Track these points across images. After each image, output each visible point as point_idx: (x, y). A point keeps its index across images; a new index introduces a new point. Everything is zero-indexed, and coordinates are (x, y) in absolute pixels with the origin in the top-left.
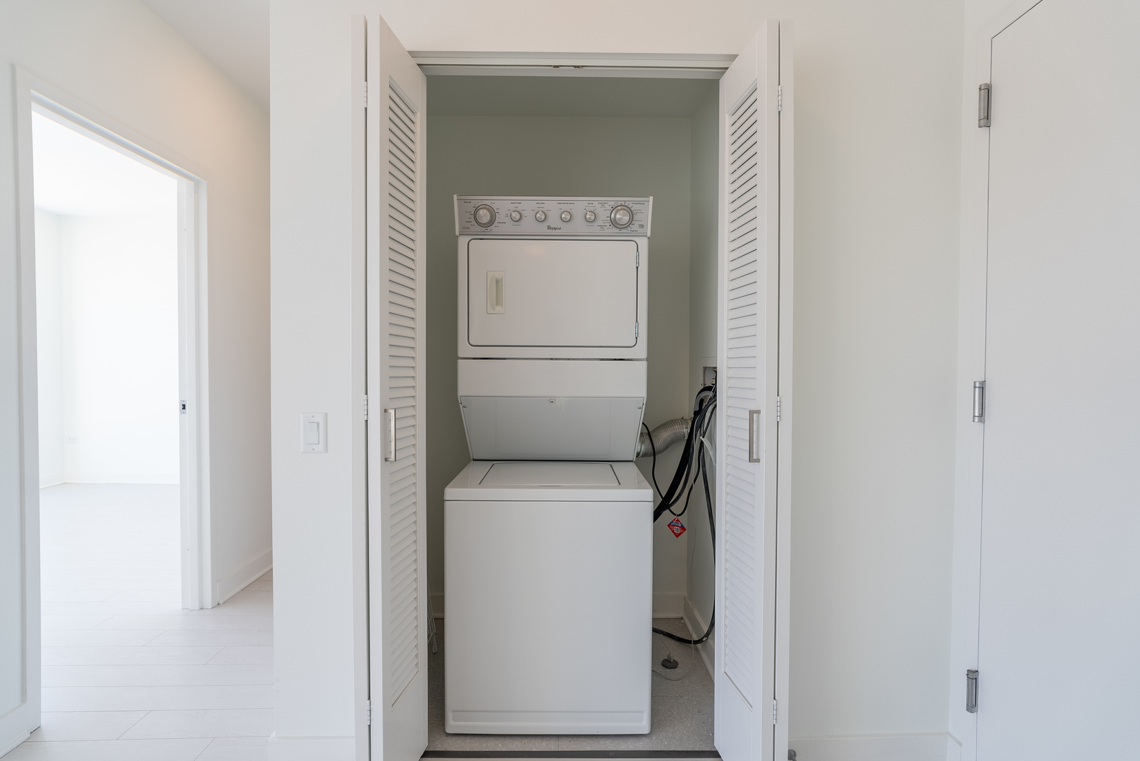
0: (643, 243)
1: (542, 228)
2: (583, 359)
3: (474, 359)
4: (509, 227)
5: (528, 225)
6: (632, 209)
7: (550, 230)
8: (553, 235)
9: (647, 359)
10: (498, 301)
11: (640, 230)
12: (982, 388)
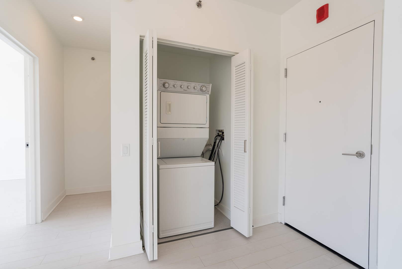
0: (208, 96)
1: (182, 90)
2: (192, 128)
3: (161, 127)
4: (173, 89)
5: (178, 89)
6: (206, 87)
7: (184, 91)
8: (185, 92)
9: (209, 128)
10: (170, 110)
11: (208, 93)
12: (286, 134)
